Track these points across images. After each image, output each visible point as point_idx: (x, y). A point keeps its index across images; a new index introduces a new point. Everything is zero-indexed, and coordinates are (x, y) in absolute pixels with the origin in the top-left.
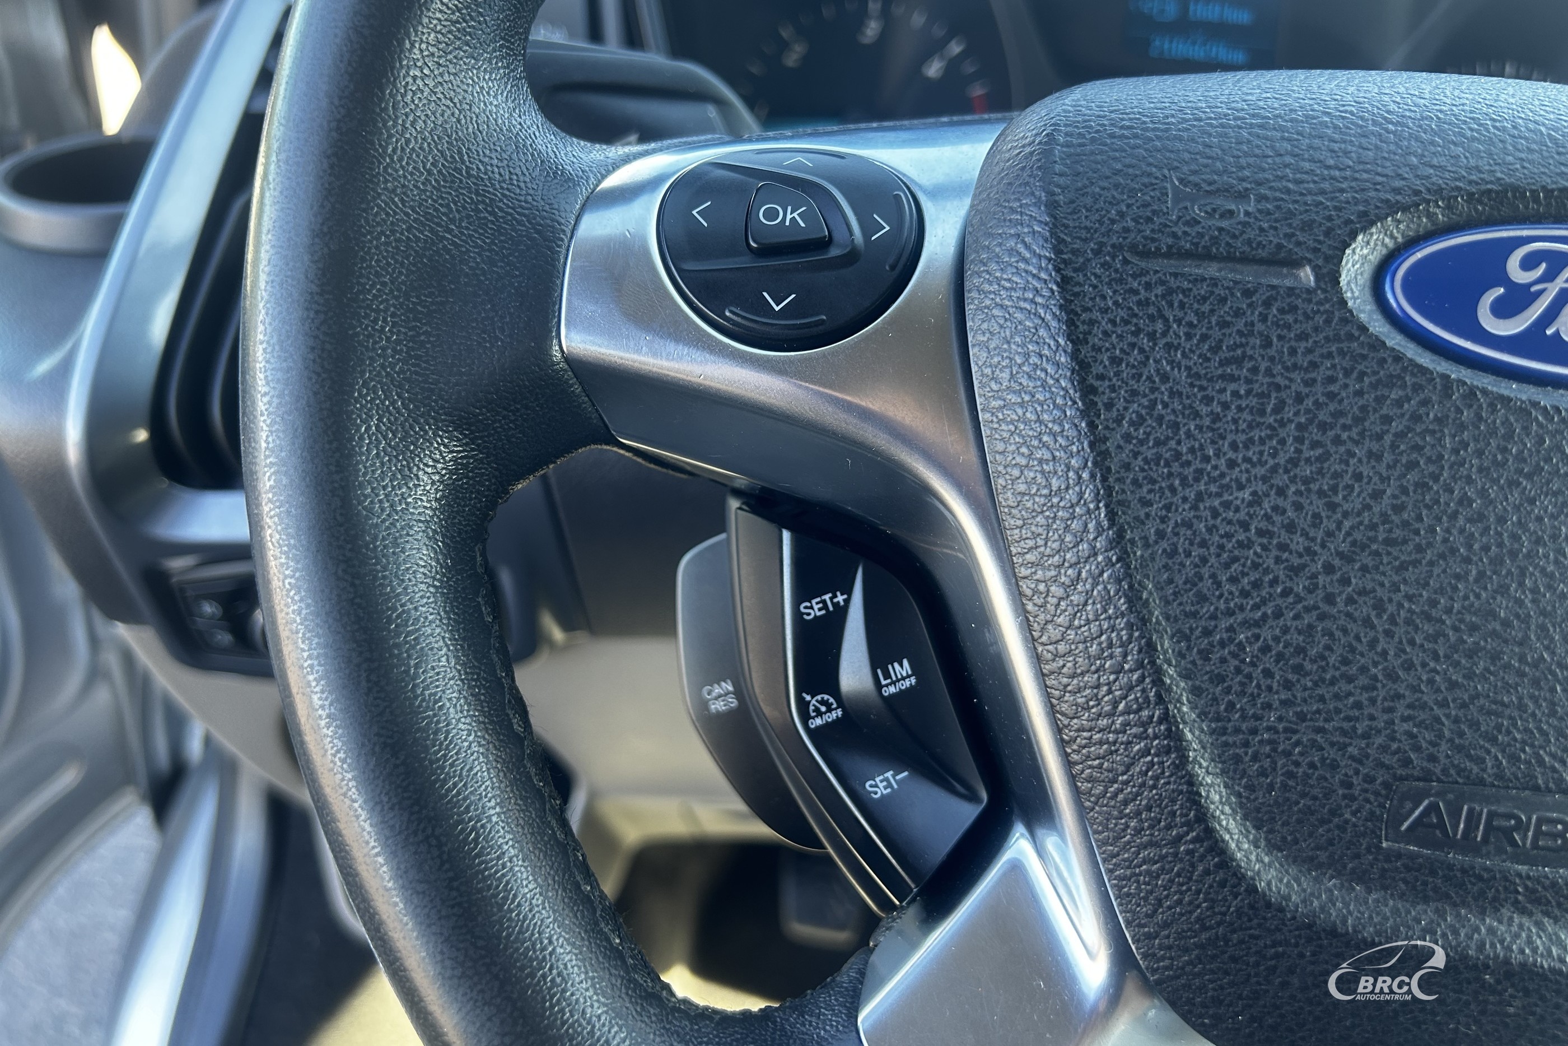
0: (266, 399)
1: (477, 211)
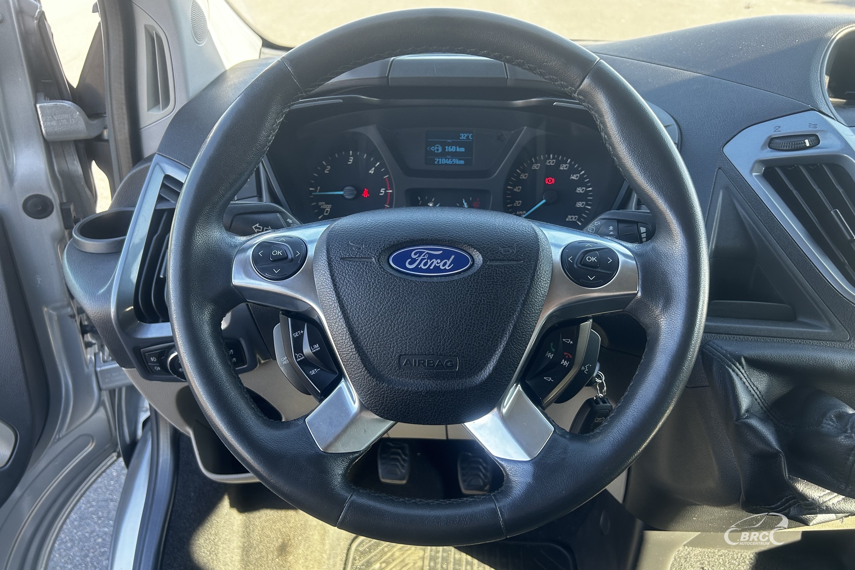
0: (173, 300)
1: (214, 258)
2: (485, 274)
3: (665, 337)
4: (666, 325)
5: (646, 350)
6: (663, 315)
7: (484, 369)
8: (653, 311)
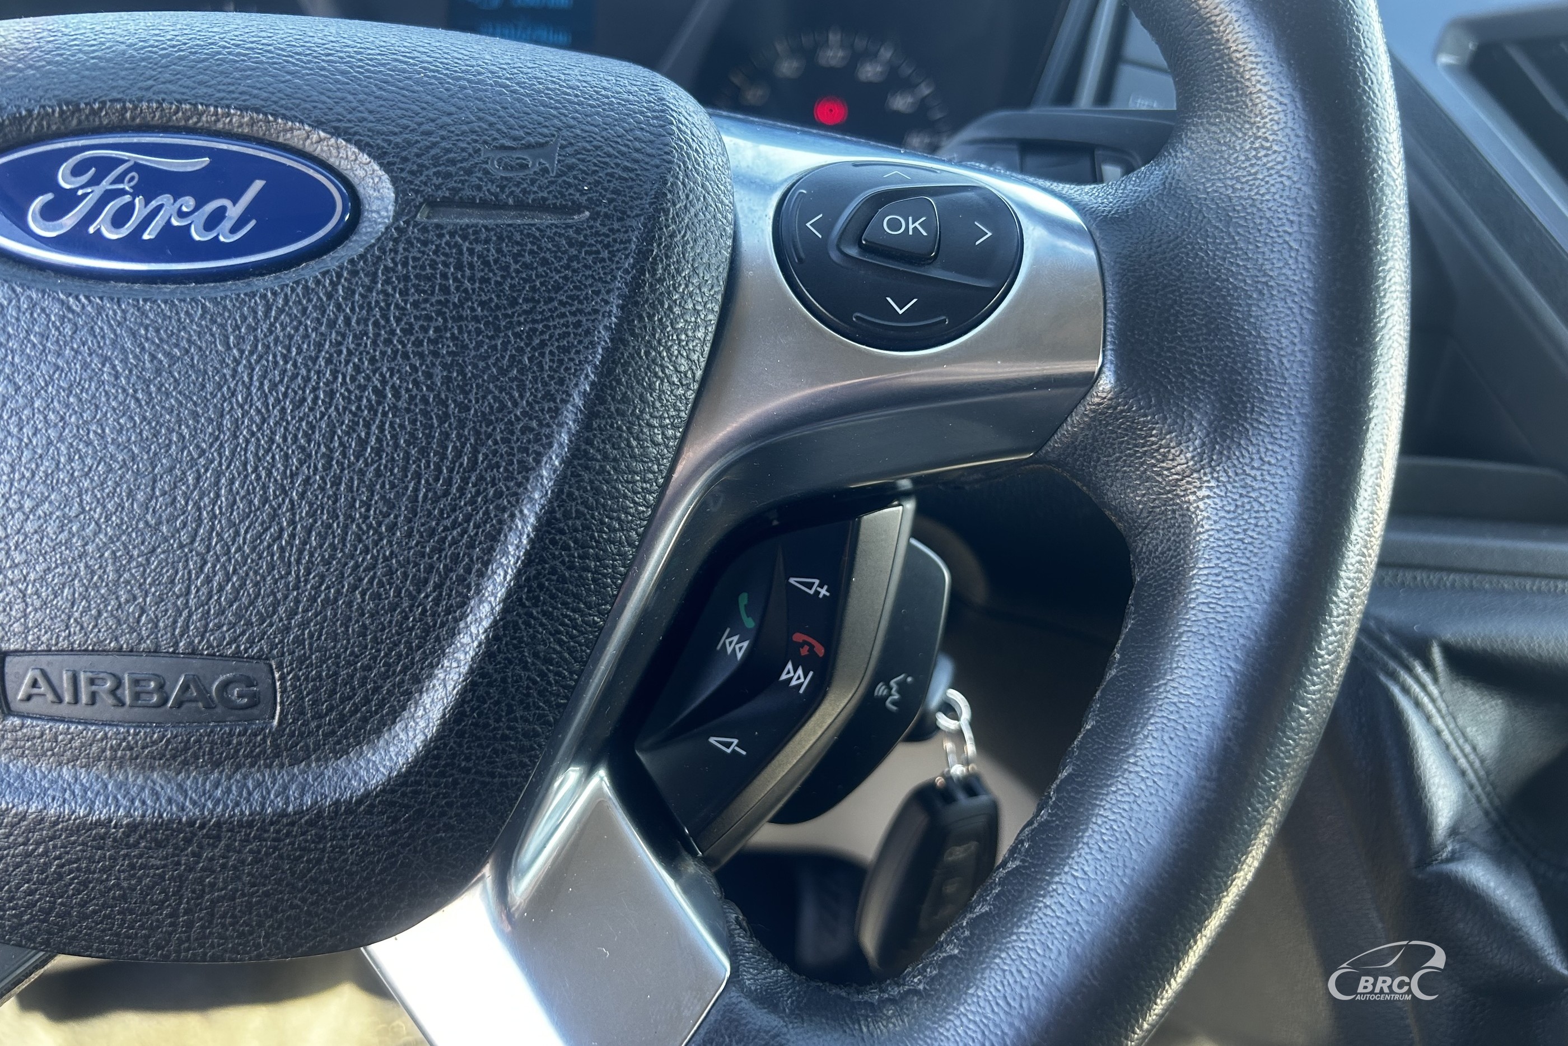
2: (405, 264)
3: (1216, 571)
4: (1222, 514)
5: (1130, 624)
6: (1208, 470)
7: (406, 714)
8: (1164, 455)
